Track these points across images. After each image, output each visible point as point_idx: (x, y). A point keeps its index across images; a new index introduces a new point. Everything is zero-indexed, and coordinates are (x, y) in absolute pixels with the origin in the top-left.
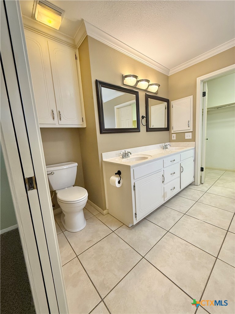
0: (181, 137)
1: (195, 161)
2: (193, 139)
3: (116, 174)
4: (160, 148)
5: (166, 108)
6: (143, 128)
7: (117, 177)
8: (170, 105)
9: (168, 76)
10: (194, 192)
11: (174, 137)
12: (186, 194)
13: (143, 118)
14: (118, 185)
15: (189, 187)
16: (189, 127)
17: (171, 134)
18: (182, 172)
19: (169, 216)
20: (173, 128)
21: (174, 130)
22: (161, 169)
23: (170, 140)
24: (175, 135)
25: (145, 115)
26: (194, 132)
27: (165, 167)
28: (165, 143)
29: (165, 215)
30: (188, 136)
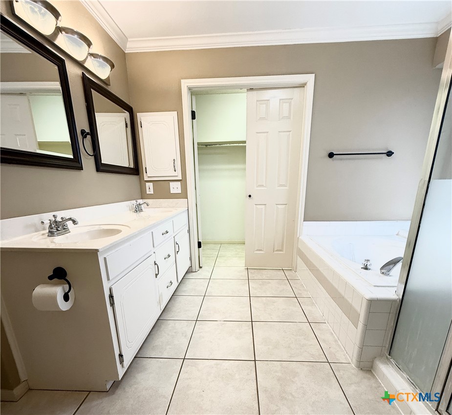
0: (162, 189)
1: (189, 231)
2: (184, 195)
3: (51, 278)
4: (129, 211)
5: (126, 124)
6: (88, 162)
7: (56, 284)
8: (135, 120)
9: (125, 53)
10: (195, 284)
11: (150, 188)
12: (185, 289)
13: (86, 137)
14: (64, 306)
15: (186, 277)
16: (175, 171)
17: (143, 182)
18: (177, 252)
19: (175, 333)
20: (146, 170)
21: (149, 174)
22: (151, 251)
23: (143, 195)
24: (151, 185)
25: (87, 130)
26: (183, 181)
27: (156, 247)
28: (136, 199)
29: (168, 335)
30: (175, 188)
